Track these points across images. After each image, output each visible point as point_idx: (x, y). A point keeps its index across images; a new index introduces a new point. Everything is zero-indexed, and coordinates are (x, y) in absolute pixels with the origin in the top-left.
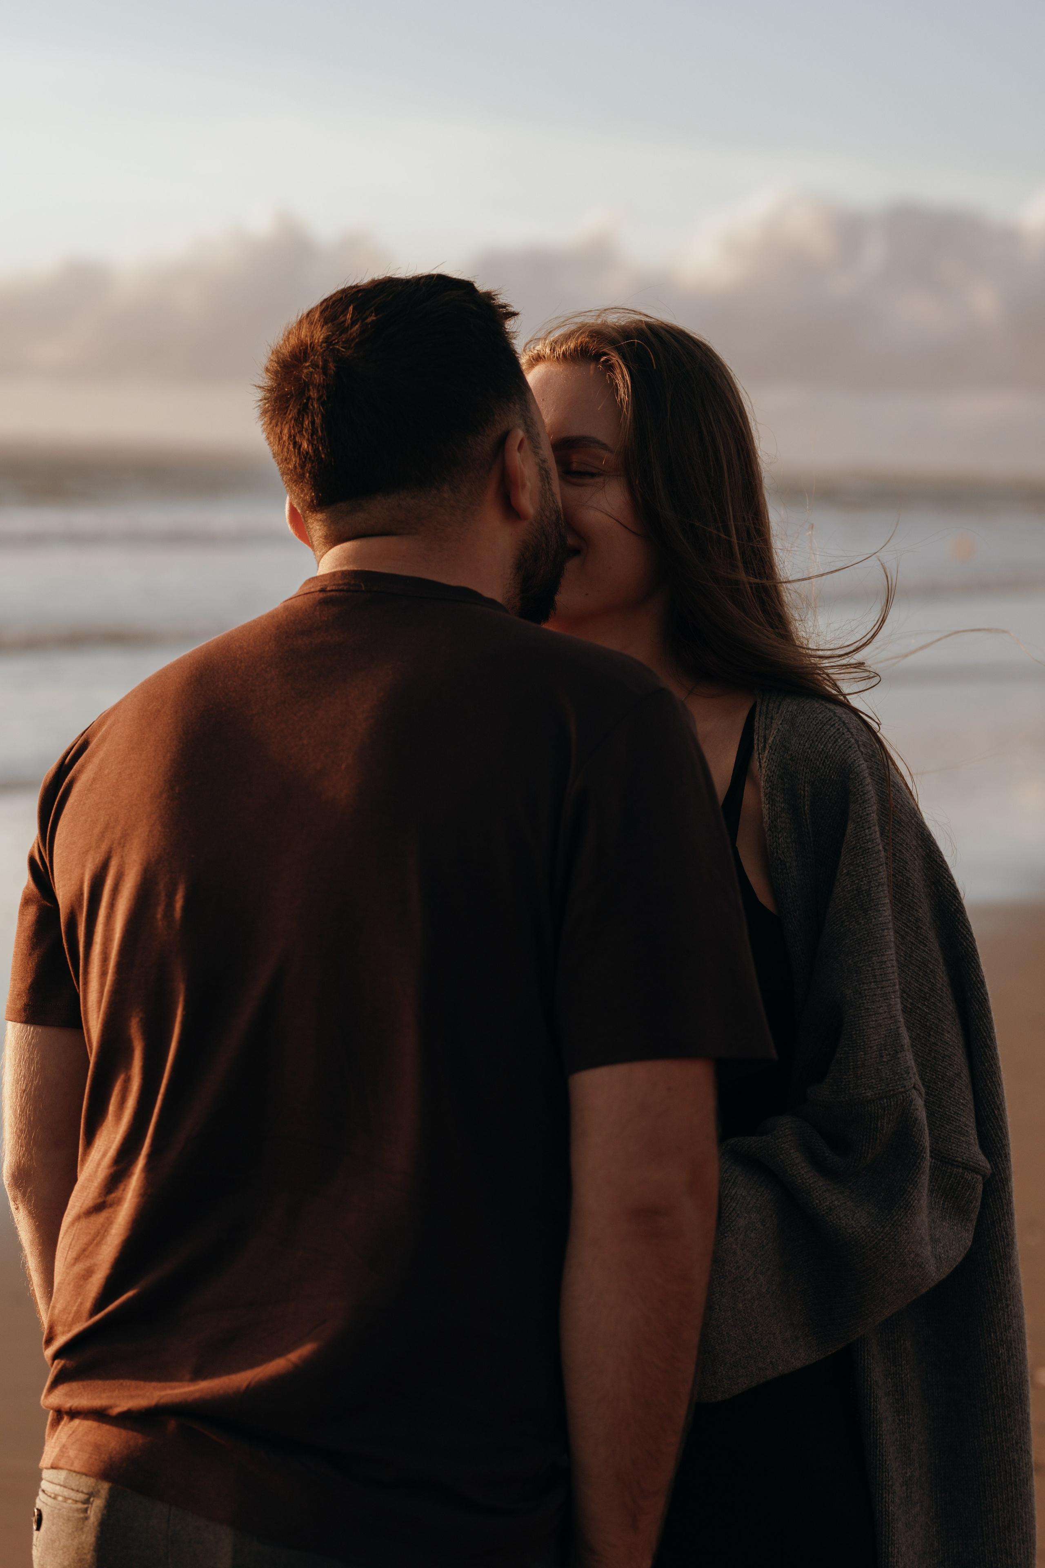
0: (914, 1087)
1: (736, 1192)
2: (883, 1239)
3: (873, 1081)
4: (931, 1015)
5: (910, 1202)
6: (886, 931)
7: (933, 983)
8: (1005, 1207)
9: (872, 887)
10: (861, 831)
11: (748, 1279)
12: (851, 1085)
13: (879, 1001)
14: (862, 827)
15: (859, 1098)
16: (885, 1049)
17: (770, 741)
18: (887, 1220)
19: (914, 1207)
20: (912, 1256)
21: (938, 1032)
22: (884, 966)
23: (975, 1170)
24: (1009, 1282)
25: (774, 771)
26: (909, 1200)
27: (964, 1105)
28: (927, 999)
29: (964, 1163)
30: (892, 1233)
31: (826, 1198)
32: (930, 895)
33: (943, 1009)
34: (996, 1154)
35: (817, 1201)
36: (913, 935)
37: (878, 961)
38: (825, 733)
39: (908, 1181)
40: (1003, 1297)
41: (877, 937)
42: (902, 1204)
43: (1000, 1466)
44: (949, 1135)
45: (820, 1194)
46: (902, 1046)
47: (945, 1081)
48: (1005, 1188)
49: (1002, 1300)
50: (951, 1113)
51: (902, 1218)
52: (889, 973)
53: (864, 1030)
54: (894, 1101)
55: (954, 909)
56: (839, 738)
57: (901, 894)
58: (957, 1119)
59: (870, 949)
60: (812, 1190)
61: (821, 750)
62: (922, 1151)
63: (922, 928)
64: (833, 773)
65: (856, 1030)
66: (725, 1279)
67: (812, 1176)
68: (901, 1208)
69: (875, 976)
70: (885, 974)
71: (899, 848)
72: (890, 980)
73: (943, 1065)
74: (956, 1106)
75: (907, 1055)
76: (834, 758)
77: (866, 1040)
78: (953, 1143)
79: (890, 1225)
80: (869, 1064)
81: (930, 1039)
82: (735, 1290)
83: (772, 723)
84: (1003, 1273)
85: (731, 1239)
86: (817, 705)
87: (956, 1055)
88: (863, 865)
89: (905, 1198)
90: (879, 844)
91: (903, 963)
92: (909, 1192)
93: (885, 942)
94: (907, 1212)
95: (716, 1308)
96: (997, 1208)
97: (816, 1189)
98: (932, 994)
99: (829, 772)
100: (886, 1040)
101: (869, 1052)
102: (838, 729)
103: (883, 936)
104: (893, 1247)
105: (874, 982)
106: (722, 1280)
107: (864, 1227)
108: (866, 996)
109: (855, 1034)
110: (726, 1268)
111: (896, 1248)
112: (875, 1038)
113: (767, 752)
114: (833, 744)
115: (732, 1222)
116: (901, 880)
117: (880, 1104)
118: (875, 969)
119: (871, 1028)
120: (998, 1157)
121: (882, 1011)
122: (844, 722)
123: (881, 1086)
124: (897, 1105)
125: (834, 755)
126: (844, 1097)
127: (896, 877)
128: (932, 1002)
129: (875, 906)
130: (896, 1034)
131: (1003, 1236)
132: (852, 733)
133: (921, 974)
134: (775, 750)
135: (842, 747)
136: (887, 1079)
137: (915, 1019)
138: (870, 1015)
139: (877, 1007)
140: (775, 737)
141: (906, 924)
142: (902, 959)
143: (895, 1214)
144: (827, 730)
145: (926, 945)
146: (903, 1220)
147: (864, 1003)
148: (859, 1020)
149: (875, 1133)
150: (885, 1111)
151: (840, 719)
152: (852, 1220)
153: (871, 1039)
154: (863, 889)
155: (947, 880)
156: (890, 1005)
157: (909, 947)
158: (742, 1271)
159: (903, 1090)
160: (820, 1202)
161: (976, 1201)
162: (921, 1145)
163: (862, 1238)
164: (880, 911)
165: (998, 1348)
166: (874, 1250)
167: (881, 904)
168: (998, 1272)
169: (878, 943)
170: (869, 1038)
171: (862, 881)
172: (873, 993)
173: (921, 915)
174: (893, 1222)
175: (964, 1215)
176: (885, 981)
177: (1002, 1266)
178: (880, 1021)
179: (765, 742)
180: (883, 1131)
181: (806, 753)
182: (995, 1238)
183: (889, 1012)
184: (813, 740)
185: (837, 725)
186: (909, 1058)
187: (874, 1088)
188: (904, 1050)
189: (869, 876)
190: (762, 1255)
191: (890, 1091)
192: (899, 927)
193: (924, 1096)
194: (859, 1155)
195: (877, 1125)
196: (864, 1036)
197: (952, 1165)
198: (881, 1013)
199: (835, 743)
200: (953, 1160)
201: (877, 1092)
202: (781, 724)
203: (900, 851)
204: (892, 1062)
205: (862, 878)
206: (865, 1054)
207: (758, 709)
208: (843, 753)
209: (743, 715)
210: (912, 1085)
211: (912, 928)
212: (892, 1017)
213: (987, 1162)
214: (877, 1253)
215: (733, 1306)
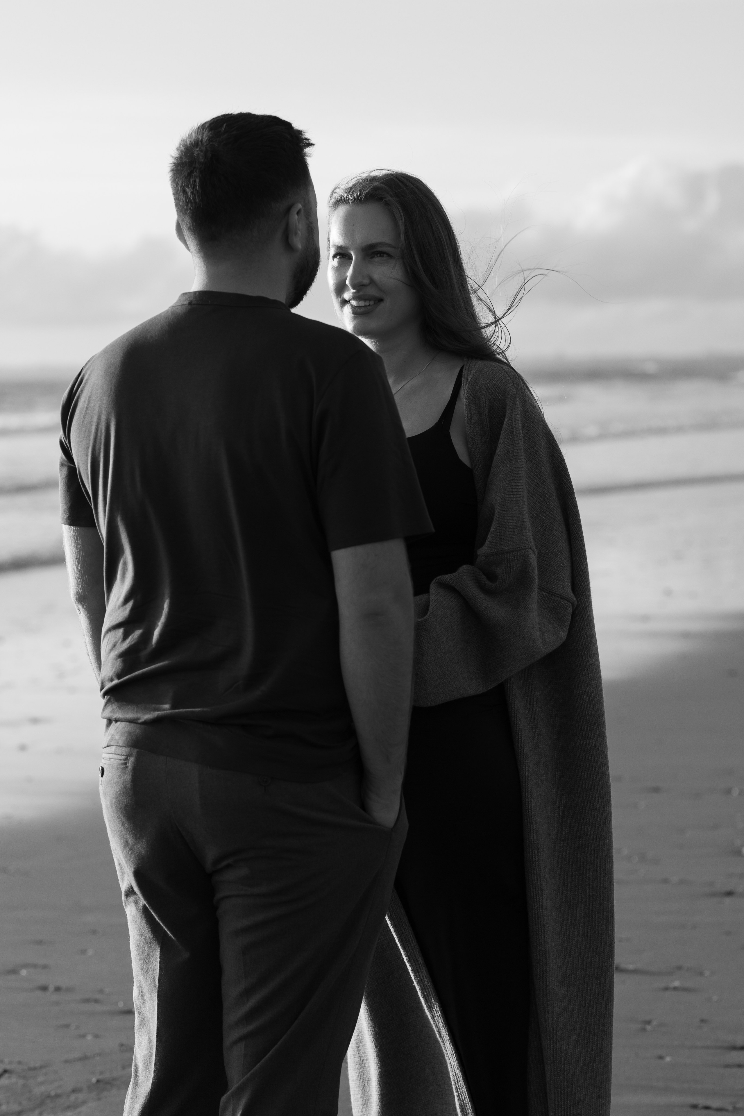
0: (530, 548)
1: (438, 598)
2: (513, 623)
3: (509, 543)
4: (547, 521)
5: (527, 605)
6: (520, 471)
7: (548, 504)
8: (586, 622)
9: (515, 450)
10: (511, 422)
11: (443, 642)
12: (498, 544)
13: (514, 504)
14: (512, 420)
15: (502, 551)
16: (516, 528)
17: (469, 380)
18: (515, 614)
19: (529, 608)
20: (529, 634)
21: (550, 529)
22: (518, 487)
23: (567, 599)
24: (589, 661)
25: (470, 394)
26: (527, 604)
27: (563, 567)
28: (544, 512)
29: (561, 595)
30: (518, 620)
31: (484, 603)
32: (549, 462)
33: (553, 518)
34: (581, 594)
35: (480, 604)
36: (538, 479)
37: (515, 485)
38: (497, 377)
39: (526, 594)
40: (585, 668)
41: (515, 473)
42: (523, 606)
43: (586, 757)
44: (553, 580)
45: (481, 601)
46: (525, 527)
47: (553, 554)
48: (585, 612)
49: (585, 670)
50: (555, 570)
51: (523, 613)
52: (521, 491)
53: (505, 517)
54: (519, 553)
55: (561, 469)
56: (504, 379)
57: (532, 458)
58: (558, 573)
59: (511, 479)
60: (477, 598)
61: (494, 384)
62: (533, 580)
63: (543, 476)
64: (500, 396)
65: (501, 517)
66: (430, 640)
67: (477, 592)
68: (522, 608)
69: (513, 492)
70: (518, 491)
71: (532, 435)
72: (521, 495)
73: (552, 546)
74: (558, 567)
75: (528, 532)
76: (501, 388)
77: (506, 522)
78: (556, 585)
79: (517, 616)
80: (507, 534)
81: (546, 533)
82: (436, 647)
83: (471, 372)
84: (585, 656)
85: (433, 619)
86: (493, 364)
87: (560, 542)
88: (510, 439)
89: (524, 603)
90: (520, 430)
91: (532, 493)
92: (527, 600)
93: (519, 476)
94: (525, 610)
95: (426, 655)
96: (581, 622)
97: (479, 598)
98: (547, 510)
99: (498, 395)
100: (517, 524)
101: (508, 528)
102: (504, 375)
103: (519, 473)
104: (518, 627)
105: (512, 494)
106: (429, 640)
107: (503, 617)
108: (507, 501)
109: (501, 518)
110: (431, 634)
111: (520, 628)
112: (511, 522)
113: (467, 385)
114: (500, 382)
115: (434, 611)
116: (533, 451)
117: (513, 554)
118: (513, 488)
119: (509, 516)
120: (581, 596)
121: (515, 509)
122: (507, 372)
123: (513, 545)
124: (521, 555)
125: (501, 387)
126: (494, 550)
127: (530, 449)
128: (547, 514)
129: (515, 458)
130: (522, 522)
131: (584, 637)
132: (510, 377)
133: (542, 500)
134: (472, 384)
135: (505, 383)
136: (517, 542)
137: (538, 522)
138: (509, 510)
139: (513, 507)
140: (471, 378)
141: (534, 474)
142: (532, 491)
143: (519, 611)
144: (498, 375)
145: (545, 486)
146: (523, 614)
147: (506, 504)
148: (503, 512)
149: (510, 569)
150: (515, 558)
151: (505, 371)
152: (497, 613)
153: (509, 522)
154: (510, 450)
155: (557, 454)
156: (520, 507)
157: (535, 485)
158: (439, 637)
159: (524, 548)
160: (481, 604)
161: (568, 616)
162: (533, 577)
163: (502, 622)
164: (518, 461)
165: (583, 695)
166: (508, 629)
167: (519, 458)
168: (582, 656)
169: (516, 476)
170: (508, 521)
171: (509, 447)
172: (511, 500)
173: (543, 470)
174: (518, 615)
175: (561, 623)
176: (518, 495)
177: (584, 652)
178: (514, 514)
179: (467, 381)
180: (514, 568)
181: (487, 386)
182: (580, 638)
183: (519, 510)
184: (490, 379)
185: (503, 373)
186: (529, 534)
187: (509, 546)
188: (526, 530)
189: (513, 444)
190: (451, 631)
191: (518, 548)
192: (531, 475)
193: (536, 554)
194: (502, 581)
195: (511, 565)
196: (505, 520)
197: (555, 596)
198: (515, 510)
199: (501, 381)
200: (555, 593)
201: (511, 548)
202: (475, 372)
203: (533, 437)
204: (519, 535)
205: (510, 445)
206: (505, 529)
207: (465, 367)
208: (505, 386)
209: (458, 370)
210: (529, 547)
211: (538, 476)
212: (520, 513)
213: (574, 597)
214: (510, 631)
215: (435, 655)
